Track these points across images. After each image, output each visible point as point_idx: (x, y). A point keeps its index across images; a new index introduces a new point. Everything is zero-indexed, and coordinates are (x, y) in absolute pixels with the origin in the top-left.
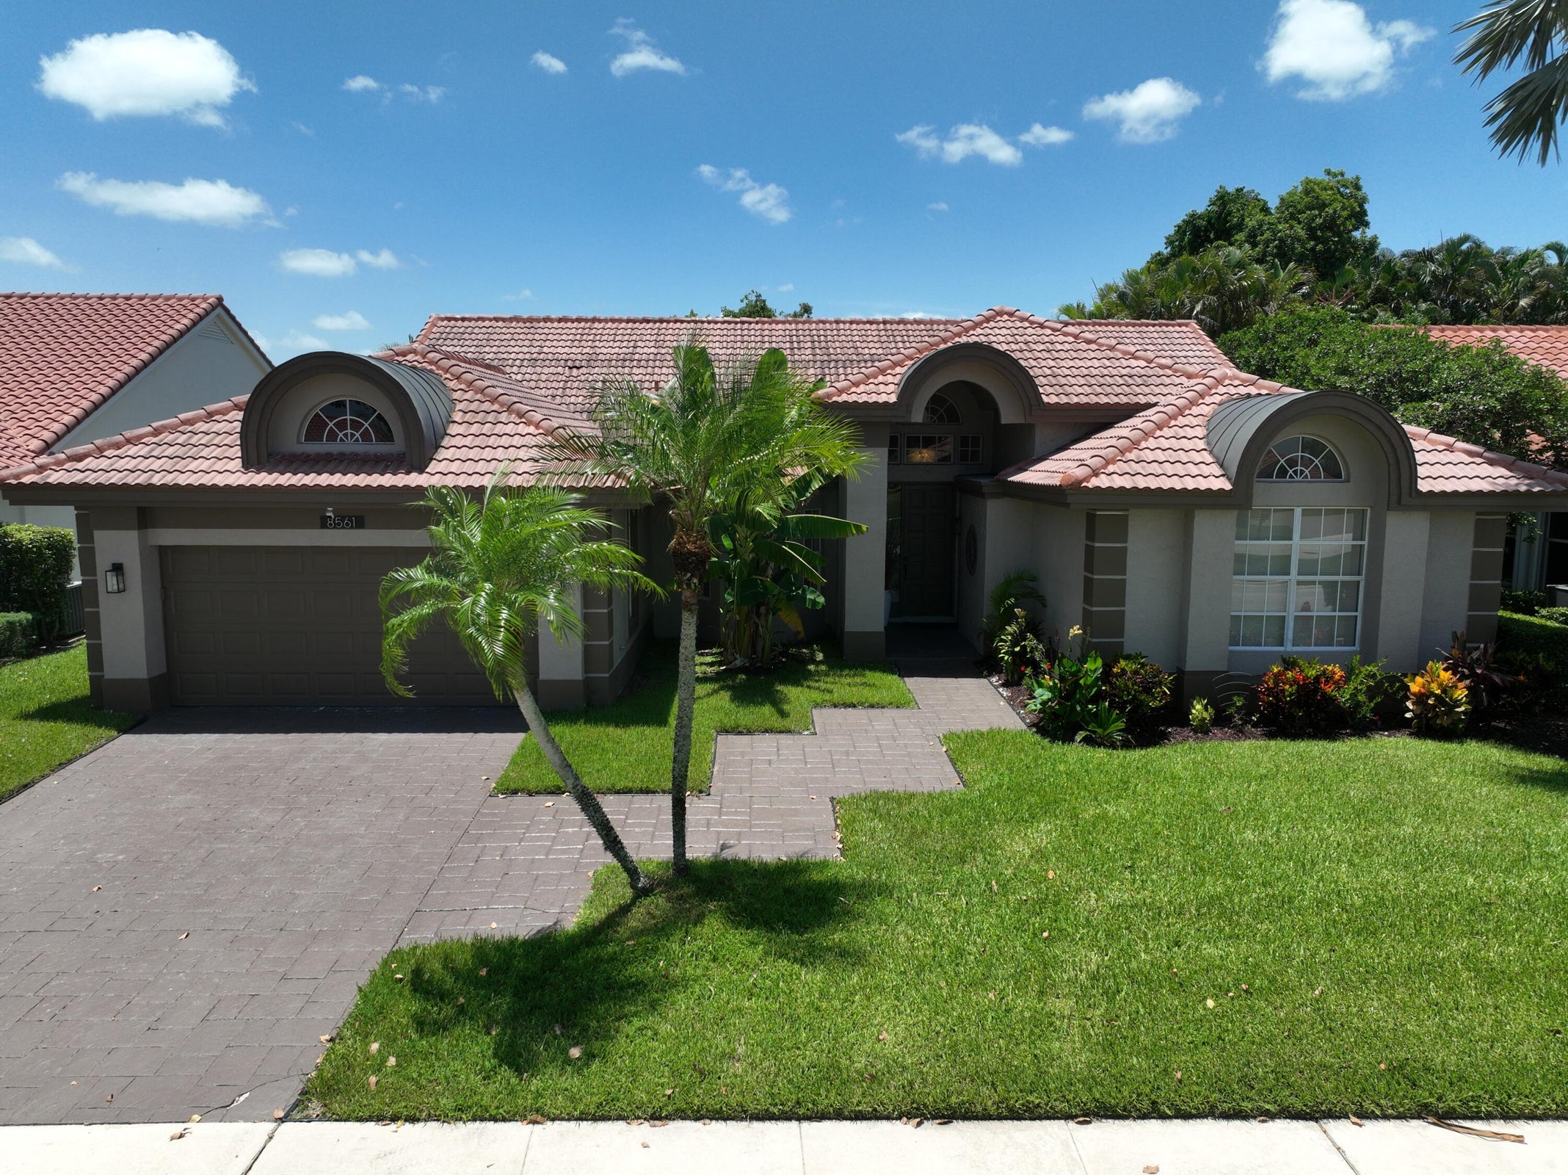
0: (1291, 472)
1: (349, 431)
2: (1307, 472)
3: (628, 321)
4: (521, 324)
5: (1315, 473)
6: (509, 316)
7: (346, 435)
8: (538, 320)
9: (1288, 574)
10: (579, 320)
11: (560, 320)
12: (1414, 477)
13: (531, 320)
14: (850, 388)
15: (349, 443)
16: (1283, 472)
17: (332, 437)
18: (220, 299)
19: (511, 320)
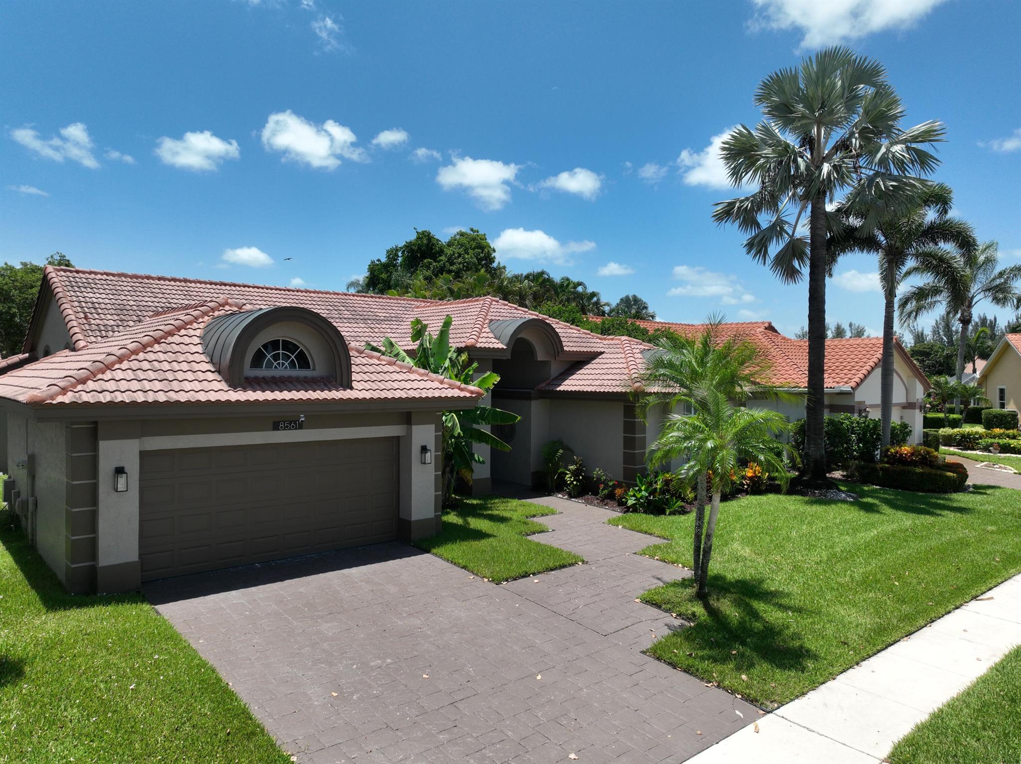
1: (281, 361)
7: (279, 364)
15: (283, 370)
17: (269, 365)
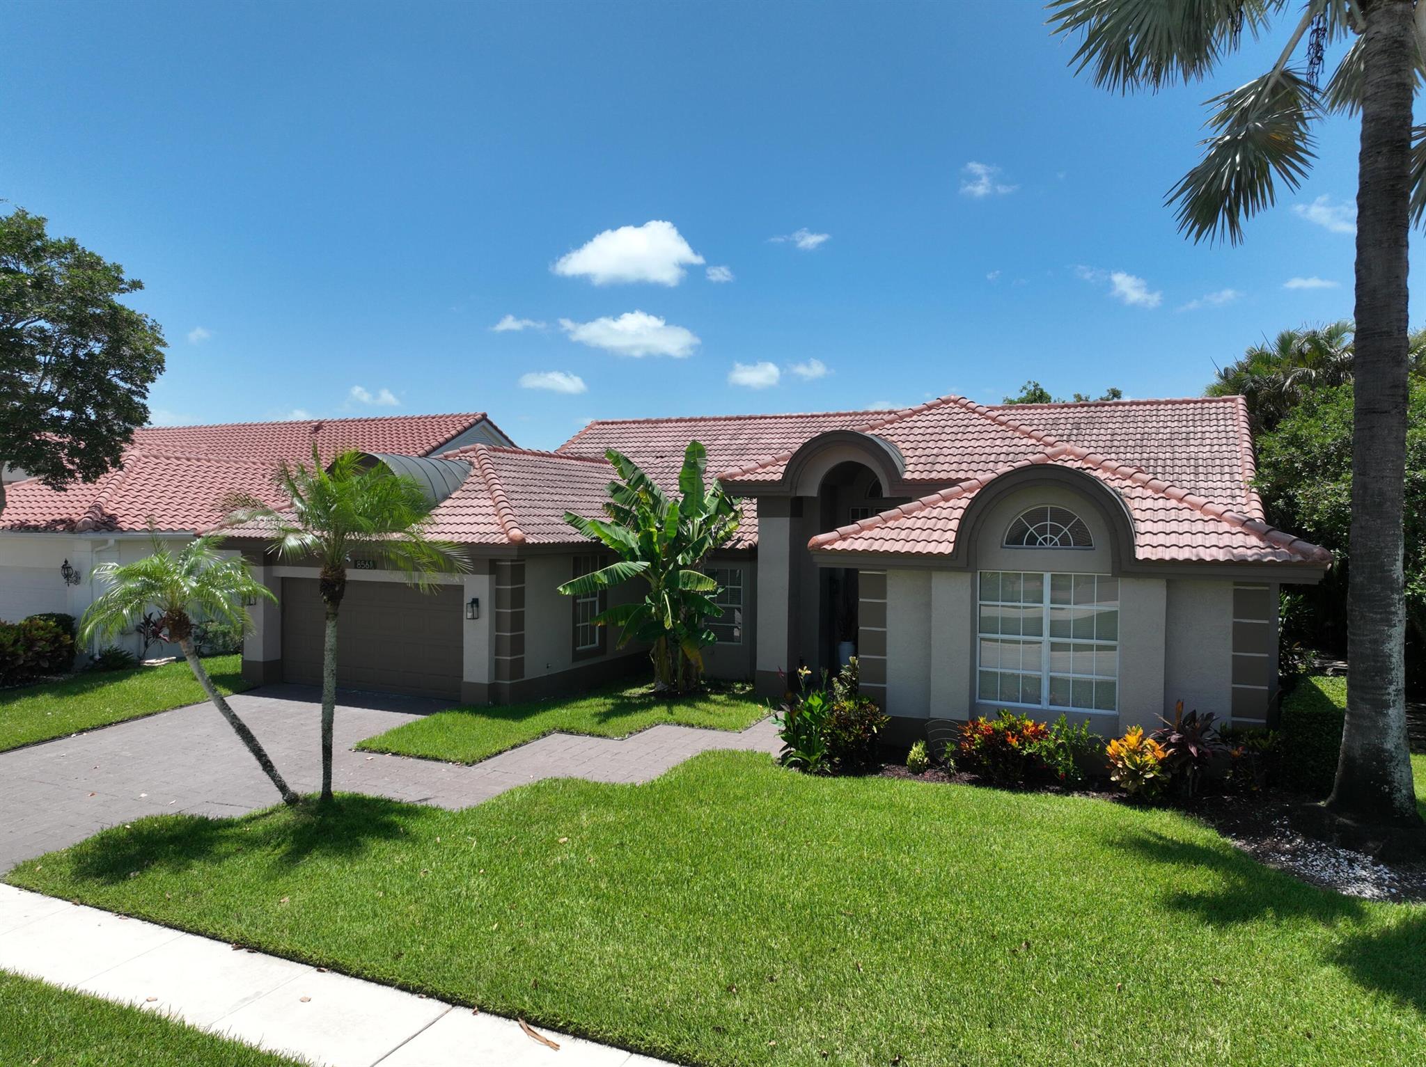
0: (1040, 539)
2: (1056, 539)
3: (725, 419)
4: (650, 425)
5: (1065, 542)
6: (642, 419)
8: (662, 422)
9: (1041, 635)
10: (690, 420)
11: (677, 421)
12: (1131, 547)
13: (657, 422)
14: (756, 468)
16: (1032, 540)
18: (484, 416)
19: (644, 422)
